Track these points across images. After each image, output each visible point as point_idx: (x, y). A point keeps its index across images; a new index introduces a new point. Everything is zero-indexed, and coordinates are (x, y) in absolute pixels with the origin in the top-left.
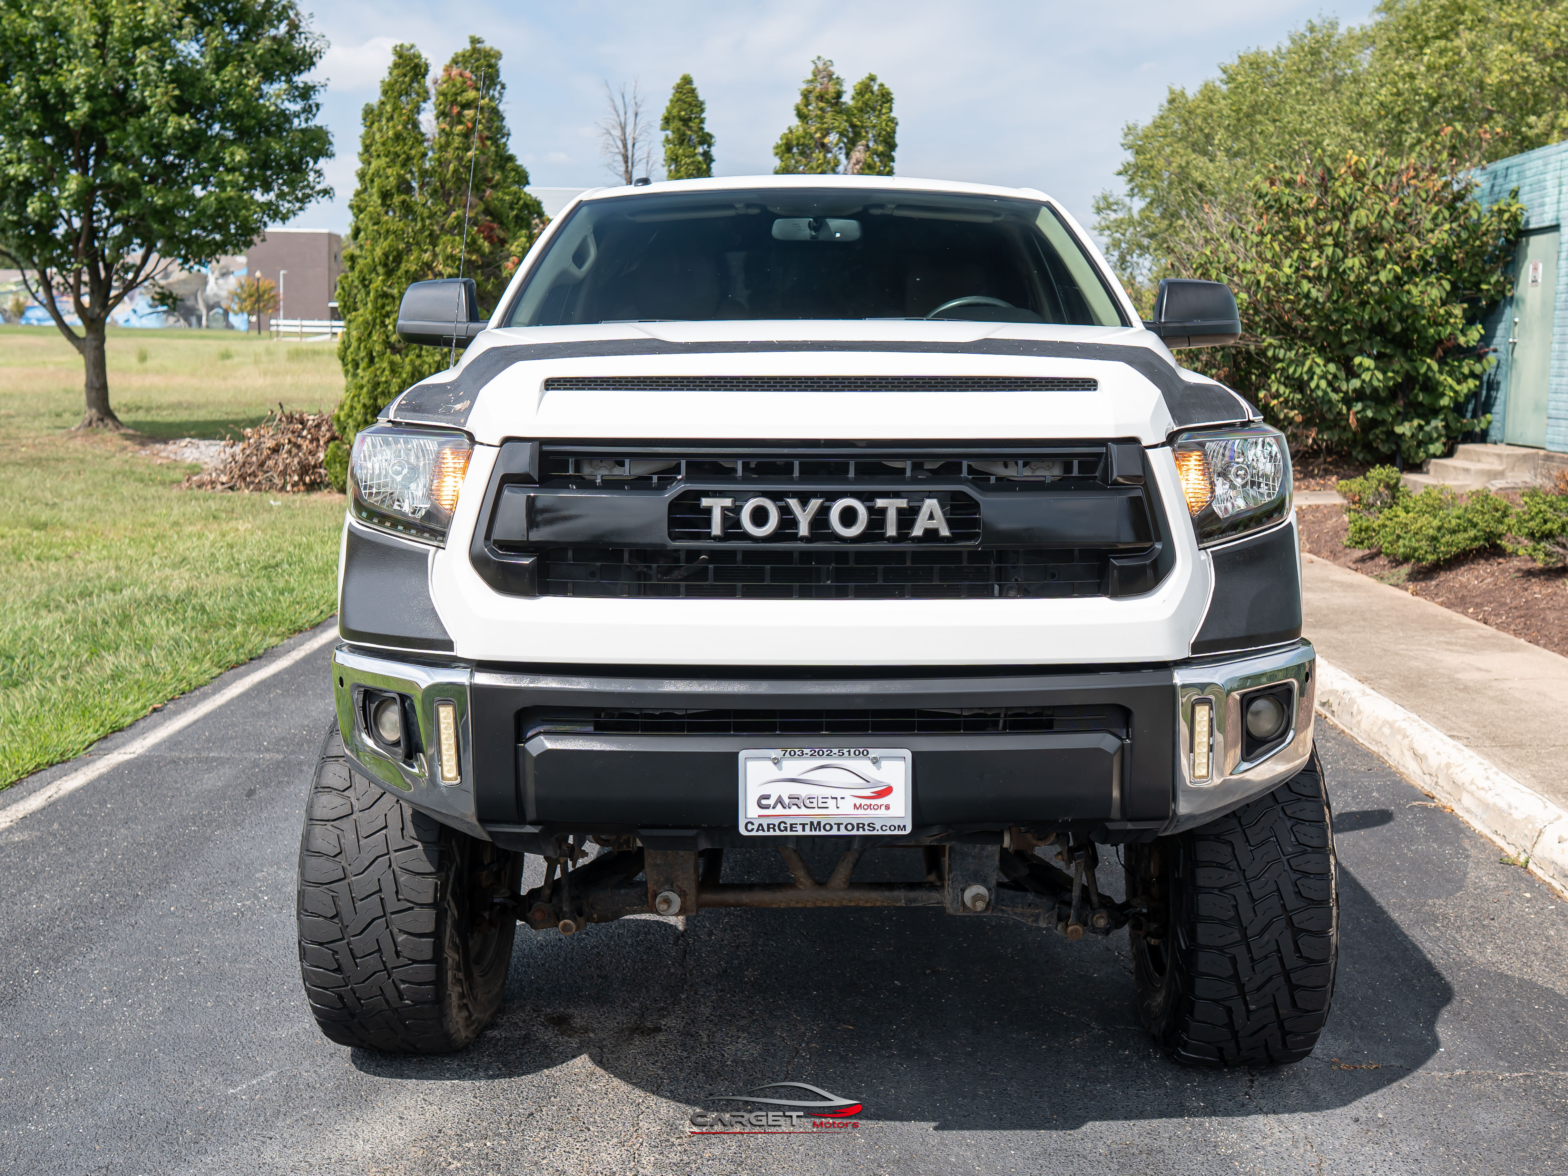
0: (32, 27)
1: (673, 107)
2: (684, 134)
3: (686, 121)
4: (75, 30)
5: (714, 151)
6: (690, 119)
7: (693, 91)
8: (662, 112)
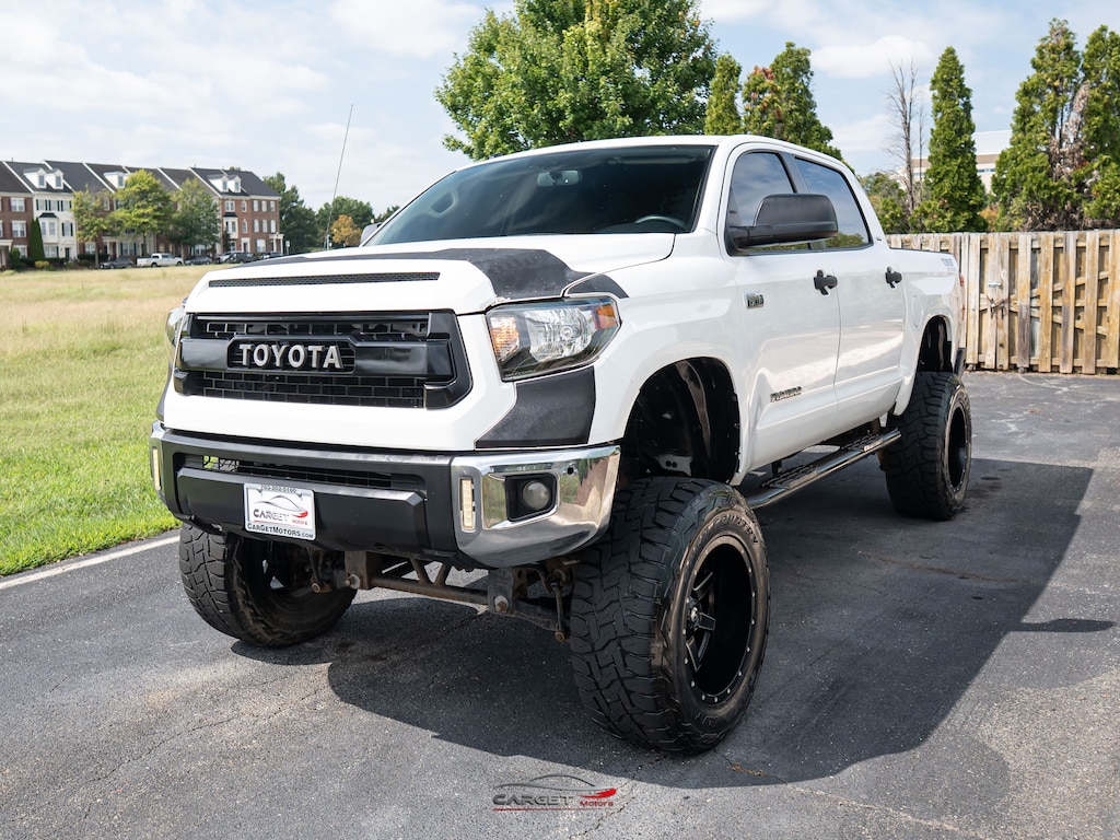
0: (544, 74)
1: (938, 72)
2: (946, 91)
3: (947, 82)
4: (563, 72)
5: (973, 101)
6: (951, 80)
7: (954, 59)
8: (931, 76)
